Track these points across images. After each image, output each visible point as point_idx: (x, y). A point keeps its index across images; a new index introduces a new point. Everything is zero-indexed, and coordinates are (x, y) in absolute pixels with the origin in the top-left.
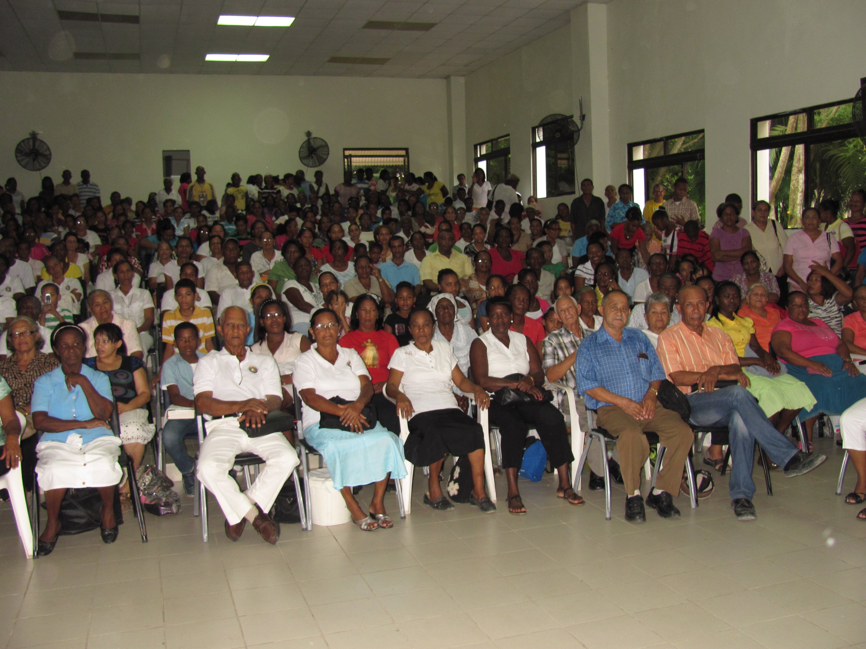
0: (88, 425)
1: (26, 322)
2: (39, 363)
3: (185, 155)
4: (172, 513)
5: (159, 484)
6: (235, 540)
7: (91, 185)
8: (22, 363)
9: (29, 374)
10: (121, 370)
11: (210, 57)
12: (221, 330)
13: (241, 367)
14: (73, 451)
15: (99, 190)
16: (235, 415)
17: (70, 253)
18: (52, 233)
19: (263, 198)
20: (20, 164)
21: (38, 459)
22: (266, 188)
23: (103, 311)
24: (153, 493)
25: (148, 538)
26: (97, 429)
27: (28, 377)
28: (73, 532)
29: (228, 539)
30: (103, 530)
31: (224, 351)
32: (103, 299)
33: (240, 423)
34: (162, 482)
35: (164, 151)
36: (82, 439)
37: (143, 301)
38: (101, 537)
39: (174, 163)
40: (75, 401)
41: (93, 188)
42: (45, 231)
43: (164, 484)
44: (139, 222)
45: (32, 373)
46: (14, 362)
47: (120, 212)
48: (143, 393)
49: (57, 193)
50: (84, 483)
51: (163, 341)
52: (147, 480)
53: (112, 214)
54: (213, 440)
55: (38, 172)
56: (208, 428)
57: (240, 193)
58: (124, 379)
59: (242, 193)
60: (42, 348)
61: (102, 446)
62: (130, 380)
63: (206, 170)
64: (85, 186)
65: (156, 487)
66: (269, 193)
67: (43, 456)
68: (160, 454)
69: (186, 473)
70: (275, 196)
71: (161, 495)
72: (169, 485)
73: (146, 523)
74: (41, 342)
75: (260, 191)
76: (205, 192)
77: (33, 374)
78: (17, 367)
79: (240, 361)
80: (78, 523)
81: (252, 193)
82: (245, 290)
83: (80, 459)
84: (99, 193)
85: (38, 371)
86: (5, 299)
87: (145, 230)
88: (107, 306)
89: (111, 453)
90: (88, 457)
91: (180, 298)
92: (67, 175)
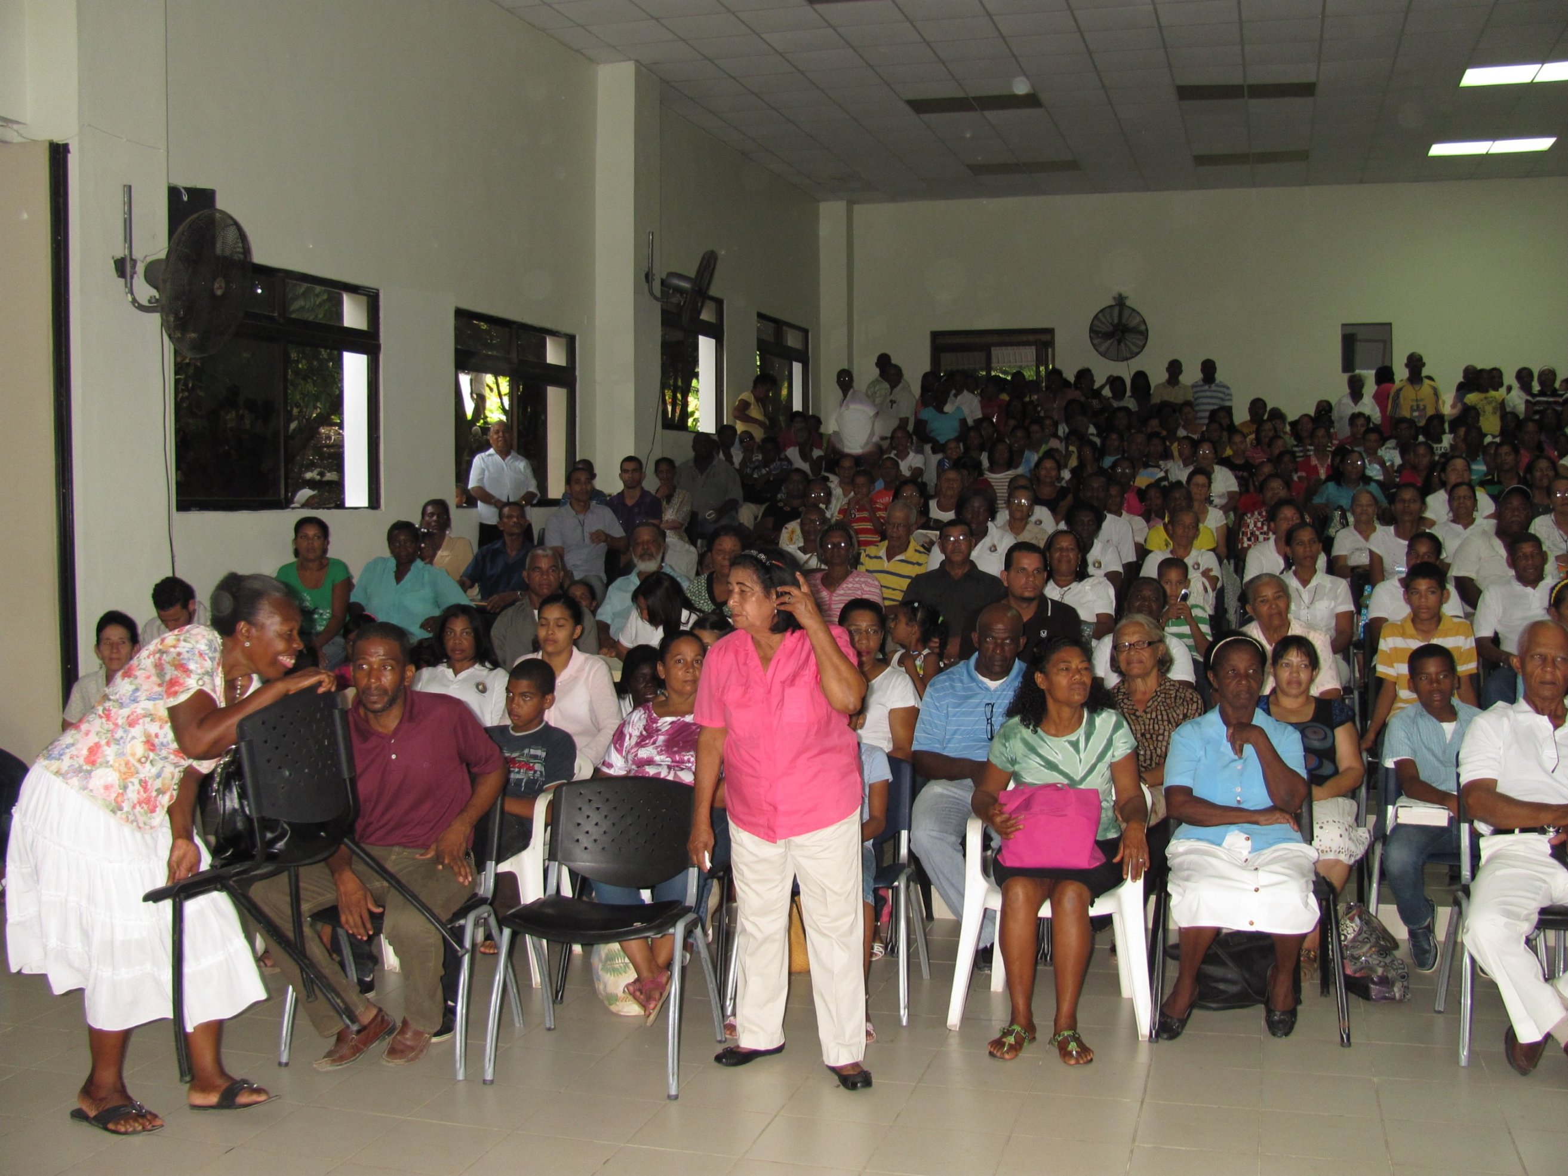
0: (1261, 819)
1: (1141, 625)
2: (1165, 698)
3: (1382, 333)
4: (1393, 999)
5: (1373, 940)
6: (1524, 1072)
7: (1217, 386)
8: (1139, 696)
9: (1149, 716)
10: (1316, 724)
11: (1438, 150)
12: (1518, 665)
13: (1557, 739)
14: (1234, 861)
15: (1230, 395)
16: (1542, 831)
17: (1196, 505)
18: (1156, 470)
19: (1536, 412)
20: (1097, 350)
21: (1170, 869)
22: (1542, 393)
23: (1274, 611)
24: (1359, 958)
25: (1352, 1040)
26: (1277, 826)
27: (1147, 722)
28: (1213, 1005)
29: (1509, 1067)
30: (1270, 1012)
31: (1522, 704)
32: (1274, 591)
33: (1553, 847)
34: (1378, 938)
35: (1343, 325)
36: (1249, 842)
37: (1335, 598)
38: (1263, 1023)
39: (1359, 347)
40: (1241, 773)
41: (1221, 392)
42: (1146, 466)
43: (1382, 943)
44: (1301, 451)
45: (1154, 715)
46: (1124, 693)
47: (1271, 434)
48: (1349, 769)
49: (1156, 400)
50: (1252, 923)
51: (1378, 675)
52: (1350, 930)
53: (1253, 436)
54: (1498, 873)
55: (1125, 362)
56: (1485, 849)
57: (1490, 403)
58: (1318, 740)
59: (1494, 404)
60: (1168, 670)
61: (1286, 859)
62: (1327, 744)
63: (1425, 360)
64: (1206, 387)
65: (1368, 946)
66: (1547, 402)
67: (1181, 864)
68: (1375, 885)
69: (1415, 927)
70: (1559, 408)
71: (1377, 962)
72: (1389, 945)
73: (1350, 1010)
74: (1166, 662)
75: (1529, 398)
76: (1422, 400)
77: (1157, 716)
78: (1129, 703)
79: (1556, 726)
80: (1223, 992)
81: (1511, 404)
82: (1529, 589)
83: (1250, 879)
84: (1231, 400)
85: (1164, 713)
86: (1097, 581)
87: (1315, 468)
88: (1281, 604)
89: (1303, 875)
90: (1263, 877)
91: (1415, 598)
92: (1175, 368)
